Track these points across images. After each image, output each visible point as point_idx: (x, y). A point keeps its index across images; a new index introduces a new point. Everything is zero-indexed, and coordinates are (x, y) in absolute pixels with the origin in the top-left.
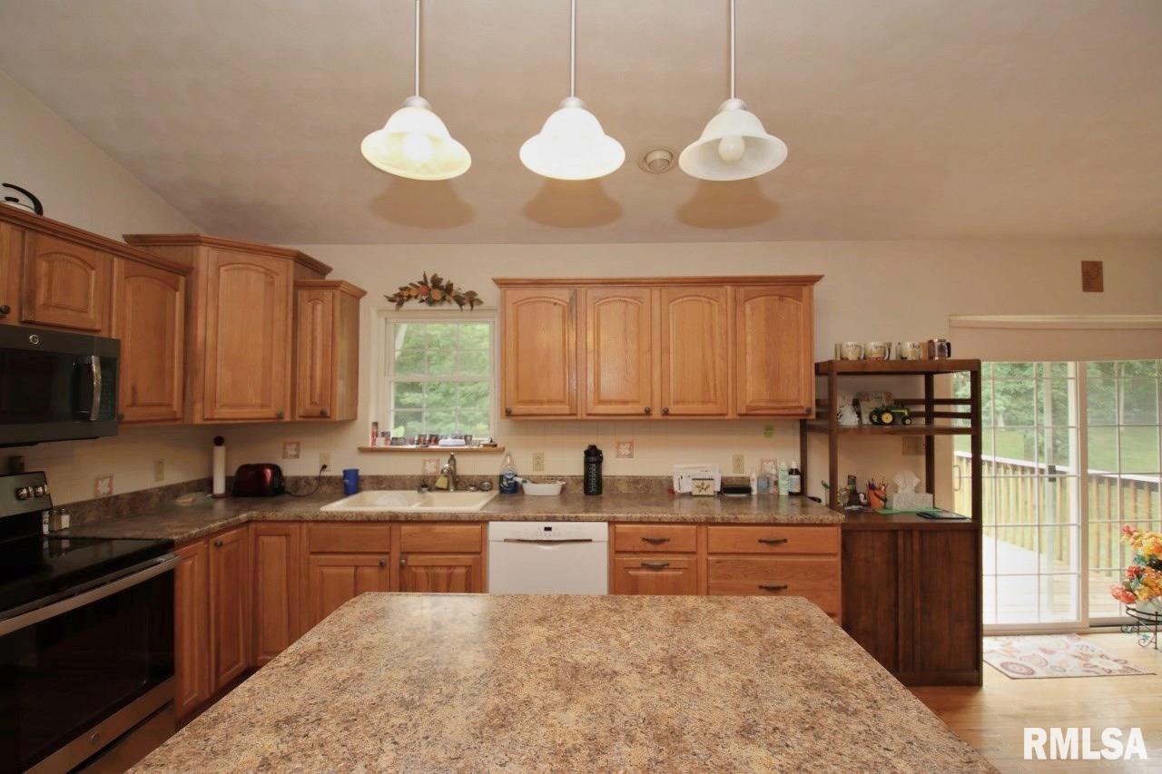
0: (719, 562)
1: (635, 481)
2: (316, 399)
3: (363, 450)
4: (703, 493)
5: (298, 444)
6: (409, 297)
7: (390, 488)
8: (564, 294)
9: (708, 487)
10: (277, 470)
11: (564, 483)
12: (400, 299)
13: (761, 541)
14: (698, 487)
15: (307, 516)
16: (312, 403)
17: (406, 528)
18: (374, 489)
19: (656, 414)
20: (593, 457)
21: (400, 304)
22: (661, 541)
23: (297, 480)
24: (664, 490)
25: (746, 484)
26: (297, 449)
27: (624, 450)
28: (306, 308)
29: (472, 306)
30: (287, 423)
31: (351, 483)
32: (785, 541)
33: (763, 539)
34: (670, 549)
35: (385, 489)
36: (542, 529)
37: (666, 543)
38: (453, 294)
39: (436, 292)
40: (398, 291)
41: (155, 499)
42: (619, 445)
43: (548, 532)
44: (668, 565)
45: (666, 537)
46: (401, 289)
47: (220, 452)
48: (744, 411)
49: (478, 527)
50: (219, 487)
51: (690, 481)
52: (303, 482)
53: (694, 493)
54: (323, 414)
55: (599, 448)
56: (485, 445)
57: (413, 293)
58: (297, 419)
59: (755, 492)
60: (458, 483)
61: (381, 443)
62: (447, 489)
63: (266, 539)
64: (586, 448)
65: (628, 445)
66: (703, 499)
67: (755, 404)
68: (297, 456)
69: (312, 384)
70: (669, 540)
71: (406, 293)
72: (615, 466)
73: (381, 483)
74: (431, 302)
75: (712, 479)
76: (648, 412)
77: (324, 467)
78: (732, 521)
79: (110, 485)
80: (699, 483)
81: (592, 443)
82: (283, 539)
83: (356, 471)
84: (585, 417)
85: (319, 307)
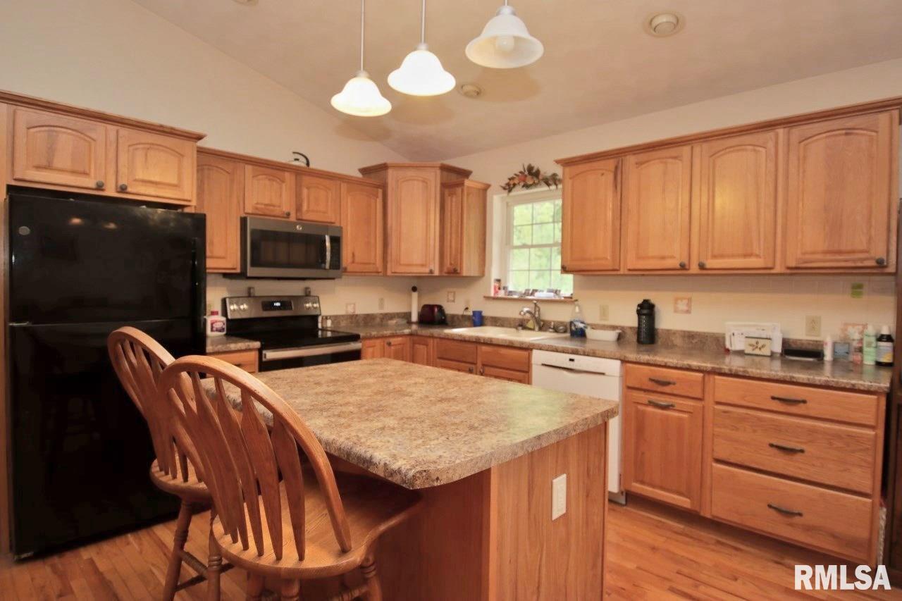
0: (725, 412)
1: (690, 336)
3: (488, 298)
4: (757, 352)
5: (454, 293)
6: (514, 185)
7: (502, 326)
8: (611, 164)
9: (763, 346)
10: (440, 308)
12: (509, 187)
13: (773, 398)
14: (751, 345)
15: (436, 335)
17: (484, 348)
18: (492, 325)
19: (694, 269)
20: (647, 310)
21: (510, 191)
22: (667, 384)
23: (453, 316)
25: (820, 348)
26: (454, 297)
27: (682, 306)
29: (556, 185)
30: (436, 277)
31: (478, 320)
32: (804, 402)
33: (776, 396)
34: (675, 392)
35: (499, 326)
36: (568, 360)
37: (671, 386)
38: (540, 177)
39: (531, 177)
40: (507, 181)
41: (378, 319)
42: (676, 300)
43: (571, 362)
44: (672, 406)
45: (671, 380)
46: (510, 179)
47: (415, 295)
48: (793, 264)
49: (525, 353)
50: (414, 318)
51: (743, 339)
52: (456, 318)
53: (746, 352)
54: (455, 271)
55: (653, 301)
56: (565, 297)
57: (516, 181)
58: (444, 274)
59: (828, 356)
60: (543, 326)
61: (502, 294)
62: (533, 329)
63: (417, 346)
64: (640, 301)
65: (685, 301)
66: (757, 359)
67: (808, 257)
68: (454, 301)
69: (451, 251)
70: (674, 384)
71: (512, 182)
72: (667, 320)
73: (497, 322)
74: (527, 186)
75: (770, 339)
76: (683, 267)
77: (467, 309)
78: (741, 373)
79: (354, 308)
80: (753, 341)
81: (647, 298)
82: (425, 347)
83: (480, 313)
84: (627, 272)
85: (454, 199)
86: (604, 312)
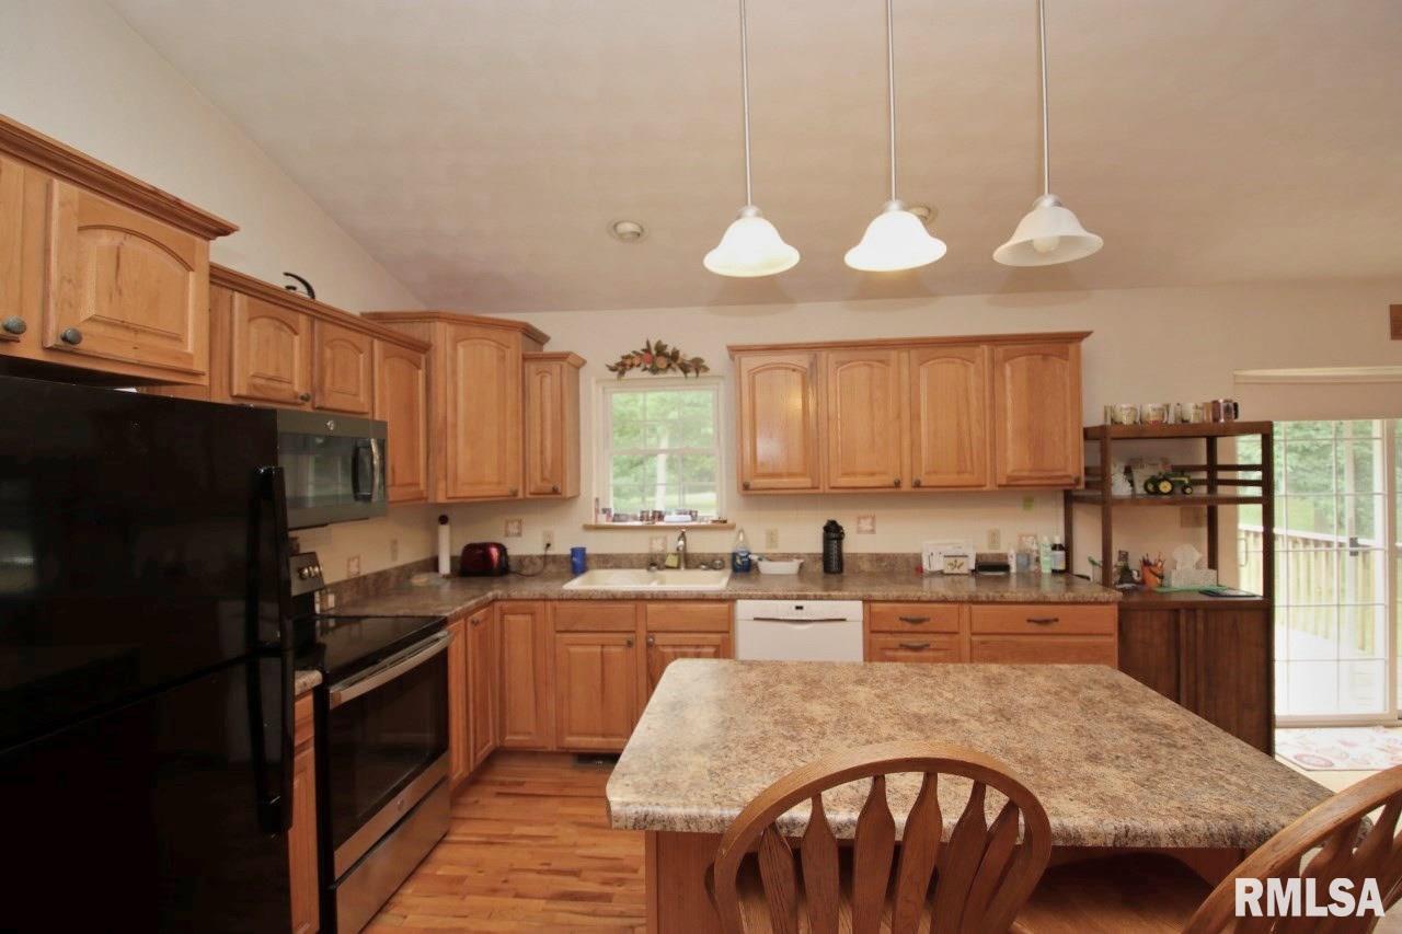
0: (983, 643)
1: (878, 558)
2: (547, 474)
3: (588, 528)
4: (956, 571)
5: (520, 522)
6: (632, 366)
7: (617, 566)
8: (802, 360)
9: (961, 564)
10: (502, 549)
11: (802, 561)
12: (621, 368)
13: (1029, 621)
14: (951, 564)
15: (552, 595)
16: (543, 479)
17: (651, 607)
18: (600, 568)
19: (906, 486)
20: (833, 532)
21: (622, 373)
22: (919, 621)
23: (521, 559)
24: (912, 568)
25: (1004, 561)
26: (520, 528)
27: (866, 525)
28: (534, 381)
29: (697, 372)
30: (520, 500)
31: (578, 563)
32: (1056, 620)
33: (1033, 618)
34: (930, 629)
35: (611, 568)
36: (793, 608)
37: (926, 623)
38: (679, 362)
39: (660, 360)
40: (619, 360)
41: (393, 579)
42: (859, 518)
43: (799, 611)
44: (927, 645)
45: (926, 616)
46: (623, 357)
47: (444, 531)
48: (1004, 482)
49: (725, 606)
50: (445, 567)
51: (942, 559)
52: (527, 562)
53: (946, 572)
54: (555, 491)
55: (840, 523)
56: (714, 521)
57: (636, 361)
58: (528, 496)
59: (1013, 570)
60: (688, 561)
61: (603, 520)
62: (678, 568)
63: (511, 618)
64: (824, 524)
65: (869, 521)
66: (956, 578)
67: (1016, 474)
68: (519, 534)
69: (543, 459)
70: (928, 620)
71: (628, 362)
72: (856, 543)
73: (610, 561)
74: (655, 370)
75: (966, 556)
76: (897, 484)
77: (548, 545)
78: (998, 599)
79: (358, 566)
80: (952, 560)
81: (832, 518)
82: (528, 618)
83: (583, 550)
84: (827, 491)
85: (548, 380)
86: (772, 538)
